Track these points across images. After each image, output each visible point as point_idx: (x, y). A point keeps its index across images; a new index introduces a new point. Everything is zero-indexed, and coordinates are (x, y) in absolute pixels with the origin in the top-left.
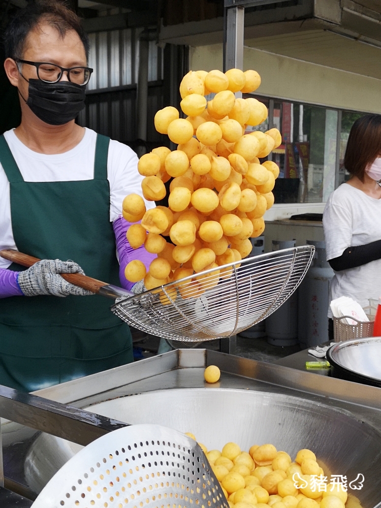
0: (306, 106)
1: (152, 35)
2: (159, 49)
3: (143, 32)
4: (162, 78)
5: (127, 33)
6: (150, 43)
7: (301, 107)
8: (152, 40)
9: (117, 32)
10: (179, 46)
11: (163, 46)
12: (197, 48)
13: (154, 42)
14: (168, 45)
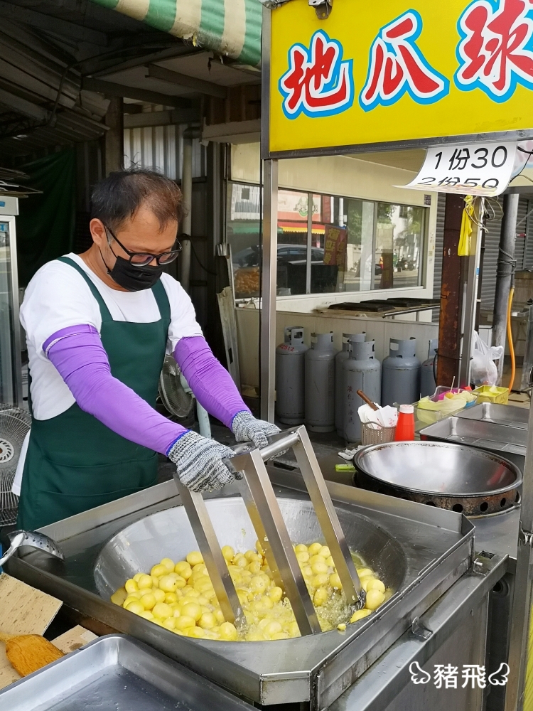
0: (347, 200)
1: (195, 133)
2: (202, 147)
3: (186, 130)
4: (206, 175)
5: (171, 129)
6: (193, 140)
7: (342, 200)
8: (195, 138)
9: (162, 128)
10: (221, 144)
11: (206, 143)
12: (239, 145)
13: (197, 140)
14: (211, 144)
